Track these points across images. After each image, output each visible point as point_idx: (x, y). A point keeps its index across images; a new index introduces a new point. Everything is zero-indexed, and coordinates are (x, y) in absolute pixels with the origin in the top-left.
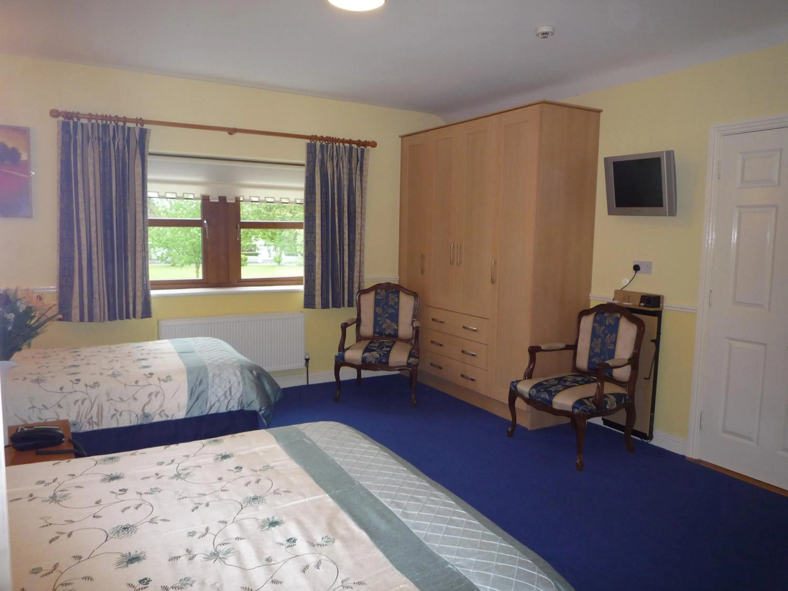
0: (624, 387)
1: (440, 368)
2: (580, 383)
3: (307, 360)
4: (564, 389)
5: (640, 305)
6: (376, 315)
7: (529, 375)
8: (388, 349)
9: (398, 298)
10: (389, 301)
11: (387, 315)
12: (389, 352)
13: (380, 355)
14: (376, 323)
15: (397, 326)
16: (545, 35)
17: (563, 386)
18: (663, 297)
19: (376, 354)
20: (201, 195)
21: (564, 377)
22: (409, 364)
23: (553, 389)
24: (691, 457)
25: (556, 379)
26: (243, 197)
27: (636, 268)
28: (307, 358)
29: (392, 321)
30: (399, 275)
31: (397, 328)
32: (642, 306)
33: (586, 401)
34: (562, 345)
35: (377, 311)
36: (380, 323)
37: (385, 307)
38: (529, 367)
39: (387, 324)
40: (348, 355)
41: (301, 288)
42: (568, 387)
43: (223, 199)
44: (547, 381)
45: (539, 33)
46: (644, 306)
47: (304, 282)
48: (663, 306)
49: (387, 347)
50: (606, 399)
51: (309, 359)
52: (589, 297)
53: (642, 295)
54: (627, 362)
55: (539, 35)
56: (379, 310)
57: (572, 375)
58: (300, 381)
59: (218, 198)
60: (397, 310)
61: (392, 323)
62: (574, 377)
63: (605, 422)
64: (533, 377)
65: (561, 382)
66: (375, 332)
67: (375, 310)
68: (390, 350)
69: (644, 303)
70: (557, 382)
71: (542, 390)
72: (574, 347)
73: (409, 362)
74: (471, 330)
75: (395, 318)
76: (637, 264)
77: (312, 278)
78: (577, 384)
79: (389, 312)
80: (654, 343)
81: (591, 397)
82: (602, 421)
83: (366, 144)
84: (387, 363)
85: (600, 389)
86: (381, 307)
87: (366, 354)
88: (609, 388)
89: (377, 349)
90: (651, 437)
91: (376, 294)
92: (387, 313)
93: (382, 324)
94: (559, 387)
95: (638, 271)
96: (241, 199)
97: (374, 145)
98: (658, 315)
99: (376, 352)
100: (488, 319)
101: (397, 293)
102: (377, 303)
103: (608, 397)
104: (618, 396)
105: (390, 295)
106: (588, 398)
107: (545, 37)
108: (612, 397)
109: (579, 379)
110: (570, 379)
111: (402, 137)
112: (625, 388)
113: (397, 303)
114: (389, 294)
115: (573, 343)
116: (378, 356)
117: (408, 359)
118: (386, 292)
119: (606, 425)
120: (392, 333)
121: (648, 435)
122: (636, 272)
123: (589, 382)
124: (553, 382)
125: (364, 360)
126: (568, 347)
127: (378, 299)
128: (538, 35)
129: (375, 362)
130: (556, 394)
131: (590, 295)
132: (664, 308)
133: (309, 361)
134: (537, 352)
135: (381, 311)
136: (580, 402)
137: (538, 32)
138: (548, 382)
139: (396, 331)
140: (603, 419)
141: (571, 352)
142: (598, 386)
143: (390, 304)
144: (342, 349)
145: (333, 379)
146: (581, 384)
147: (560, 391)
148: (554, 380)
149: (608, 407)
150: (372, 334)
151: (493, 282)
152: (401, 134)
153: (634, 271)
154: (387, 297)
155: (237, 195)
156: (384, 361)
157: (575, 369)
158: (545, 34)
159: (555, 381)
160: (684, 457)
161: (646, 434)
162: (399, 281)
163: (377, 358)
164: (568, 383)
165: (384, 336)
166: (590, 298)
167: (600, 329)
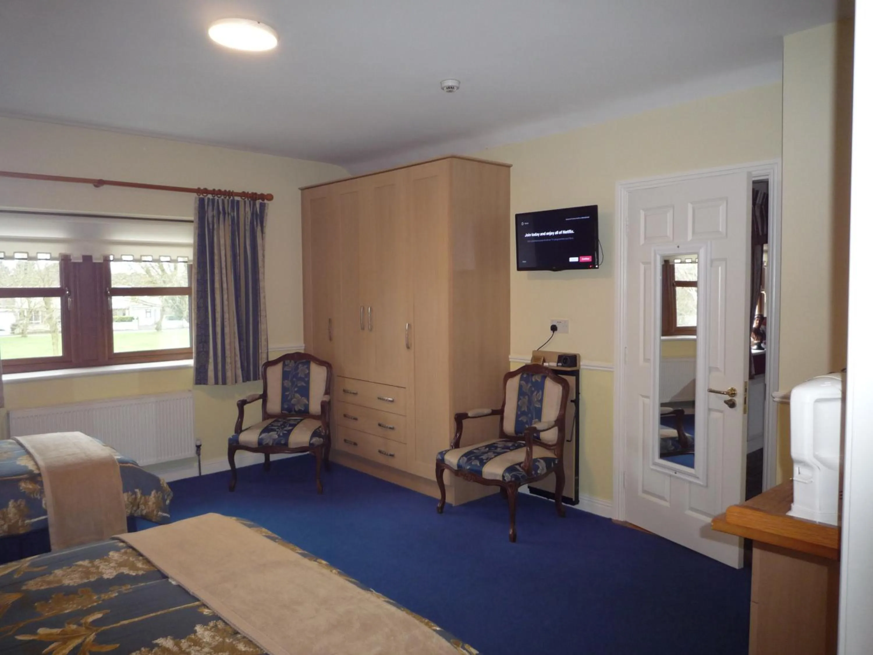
0: (553, 449)
1: (355, 444)
2: (511, 448)
3: (198, 447)
4: (495, 456)
5: (557, 366)
6: (284, 389)
7: (456, 445)
8: (290, 428)
9: (309, 368)
10: (298, 374)
11: (296, 389)
12: (290, 432)
13: (279, 436)
14: (284, 399)
15: (308, 400)
16: (450, 89)
17: (494, 453)
18: (579, 356)
19: (274, 435)
20: (60, 254)
21: (494, 443)
22: (311, 445)
23: (484, 457)
24: (617, 519)
25: (486, 446)
26: (114, 255)
27: (554, 328)
28: (198, 444)
29: (302, 396)
30: (305, 343)
31: (307, 402)
32: (560, 366)
33: (518, 467)
34: (487, 411)
35: (285, 384)
36: (289, 398)
37: (294, 379)
38: (456, 435)
39: (297, 400)
40: (244, 437)
41: (191, 362)
42: (499, 454)
43: (87, 259)
44: (477, 449)
45: (445, 87)
46: (562, 366)
47: (194, 355)
48: (580, 366)
49: (291, 425)
50: (537, 464)
51: (200, 446)
52: (508, 359)
53: (560, 354)
54: (553, 423)
55: (445, 88)
56: (288, 384)
57: (501, 441)
58: (191, 473)
59: (81, 257)
60: (308, 383)
61: (303, 398)
62: (504, 442)
63: (532, 490)
64: (460, 446)
65: (492, 448)
66: (283, 409)
67: (283, 384)
68: (292, 430)
69: (561, 363)
70: (487, 449)
71: (473, 458)
72: (499, 412)
73: (311, 442)
74: (387, 400)
75: (305, 392)
76: (555, 324)
77: (205, 350)
78: (508, 450)
79: (299, 385)
80: (573, 404)
81: (522, 463)
82: (528, 489)
83: (263, 197)
84: (286, 444)
85: (529, 454)
86: (290, 379)
87: (263, 435)
88: (538, 452)
89: (277, 429)
90: (577, 502)
91: (284, 365)
92: (296, 386)
93: (291, 399)
94: (491, 454)
95: (555, 332)
96: (111, 258)
97: (270, 197)
98: (576, 374)
99: (276, 433)
100: (404, 388)
101: (308, 363)
102: (285, 375)
103: (539, 461)
104: (547, 460)
105: (300, 365)
106: (519, 464)
107: (450, 91)
108: (542, 461)
109: (510, 444)
110: (500, 445)
111: (302, 189)
112: (553, 451)
113: (308, 375)
114: (298, 365)
115: (499, 408)
116: (277, 437)
117: (311, 439)
118: (295, 362)
119: (533, 493)
120: (303, 409)
121: (574, 500)
122: (553, 332)
123: (519, 446)
124: (483, 450)
125: (260, 442)
126: (494, 413)
127: (286, 371)
128: (443, 89)
129: (273, 444)
130: (487, 462)
131: (510, 357)
132: (582, 367)
133: (201, 447)
134: (464, 419)
135: (290, 384)
136: (510, 469)
137: (443, 86)
138: (479, 450)
139: (307, 406)
140: (529, 487)
141: (498, 417)
142: (527, 450)
143: (299, 375)
144: (239, 429)
145: (228, 467)
146: (511, 450)
147: (491, 459)
148: (484, 448)
149: (539, 472)
150: (280, 411)
151: (408, 348)
152: (300, 186)
153: (552, 332)
154: (297, 368)
155: (106, 253)
156: (283, 442)
157: (503, 435)
159: (486, 448)
160: (610, 520)
161: (572, 499)
162: (305, 349)
163: (274, 440)
164: (499, 450)
165: (293, 413)
166: (510, 360)
167: (527, 387)
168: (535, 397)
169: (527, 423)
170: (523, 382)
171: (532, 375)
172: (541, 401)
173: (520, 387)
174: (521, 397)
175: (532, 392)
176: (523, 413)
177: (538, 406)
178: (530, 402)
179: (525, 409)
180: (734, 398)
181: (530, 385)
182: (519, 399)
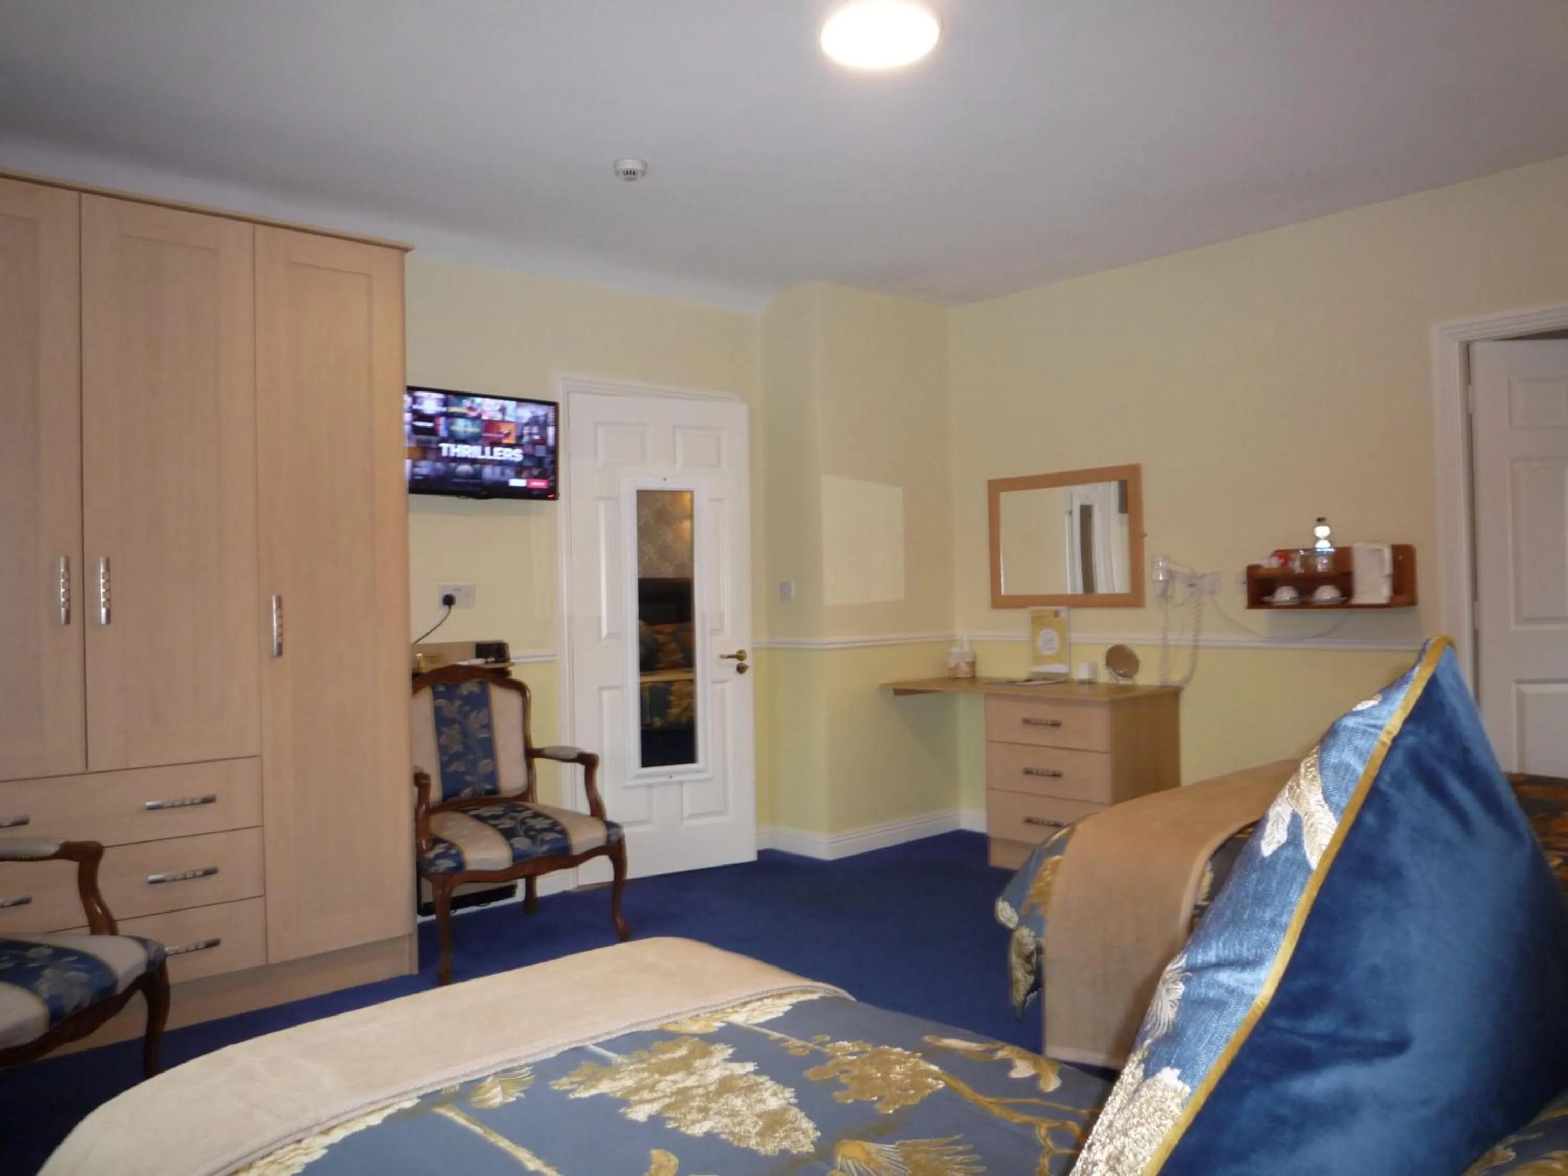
16: (629, 176)
27: (449, 601)
46: (497, 662)
53: (474, 644)
76: (445, 593)
95: (453, 607)
122: (450, 607)
158: (630, 174)
167: (452, 708)
168: (475, 720)
169: (467, 772)
170: (442, 702)
171: (458, 686)
172: (488, 726)
173: (437, 711)
174: (444, 729)
175: (466, 715)
176: (456, 757)
177: (483, 735)
178: (465, 733)
179: (457, 748)
180: (744, 662)
181: (458, 703)
182: (439, 733)
